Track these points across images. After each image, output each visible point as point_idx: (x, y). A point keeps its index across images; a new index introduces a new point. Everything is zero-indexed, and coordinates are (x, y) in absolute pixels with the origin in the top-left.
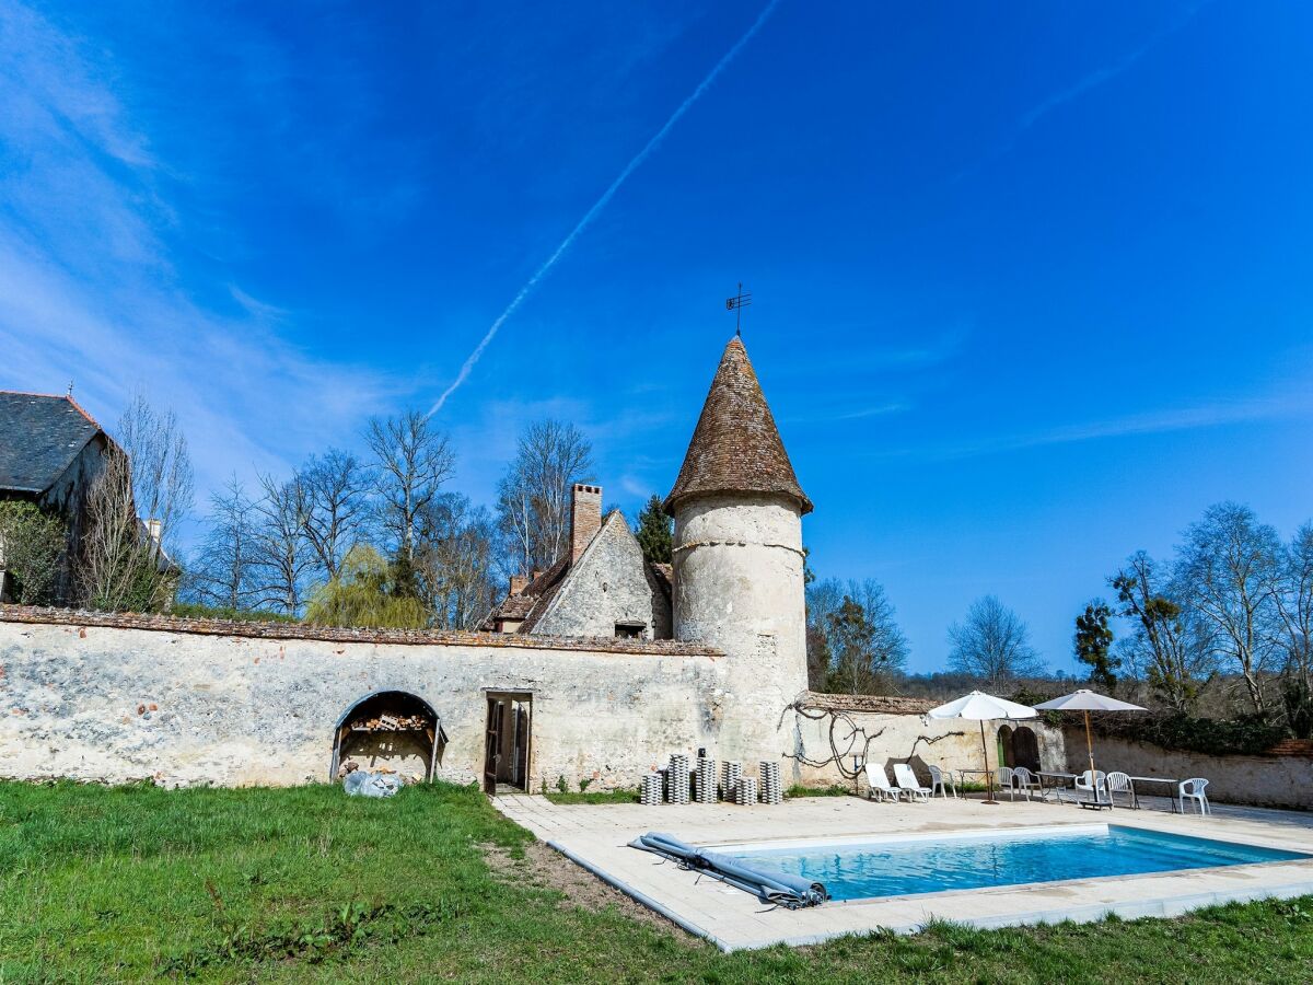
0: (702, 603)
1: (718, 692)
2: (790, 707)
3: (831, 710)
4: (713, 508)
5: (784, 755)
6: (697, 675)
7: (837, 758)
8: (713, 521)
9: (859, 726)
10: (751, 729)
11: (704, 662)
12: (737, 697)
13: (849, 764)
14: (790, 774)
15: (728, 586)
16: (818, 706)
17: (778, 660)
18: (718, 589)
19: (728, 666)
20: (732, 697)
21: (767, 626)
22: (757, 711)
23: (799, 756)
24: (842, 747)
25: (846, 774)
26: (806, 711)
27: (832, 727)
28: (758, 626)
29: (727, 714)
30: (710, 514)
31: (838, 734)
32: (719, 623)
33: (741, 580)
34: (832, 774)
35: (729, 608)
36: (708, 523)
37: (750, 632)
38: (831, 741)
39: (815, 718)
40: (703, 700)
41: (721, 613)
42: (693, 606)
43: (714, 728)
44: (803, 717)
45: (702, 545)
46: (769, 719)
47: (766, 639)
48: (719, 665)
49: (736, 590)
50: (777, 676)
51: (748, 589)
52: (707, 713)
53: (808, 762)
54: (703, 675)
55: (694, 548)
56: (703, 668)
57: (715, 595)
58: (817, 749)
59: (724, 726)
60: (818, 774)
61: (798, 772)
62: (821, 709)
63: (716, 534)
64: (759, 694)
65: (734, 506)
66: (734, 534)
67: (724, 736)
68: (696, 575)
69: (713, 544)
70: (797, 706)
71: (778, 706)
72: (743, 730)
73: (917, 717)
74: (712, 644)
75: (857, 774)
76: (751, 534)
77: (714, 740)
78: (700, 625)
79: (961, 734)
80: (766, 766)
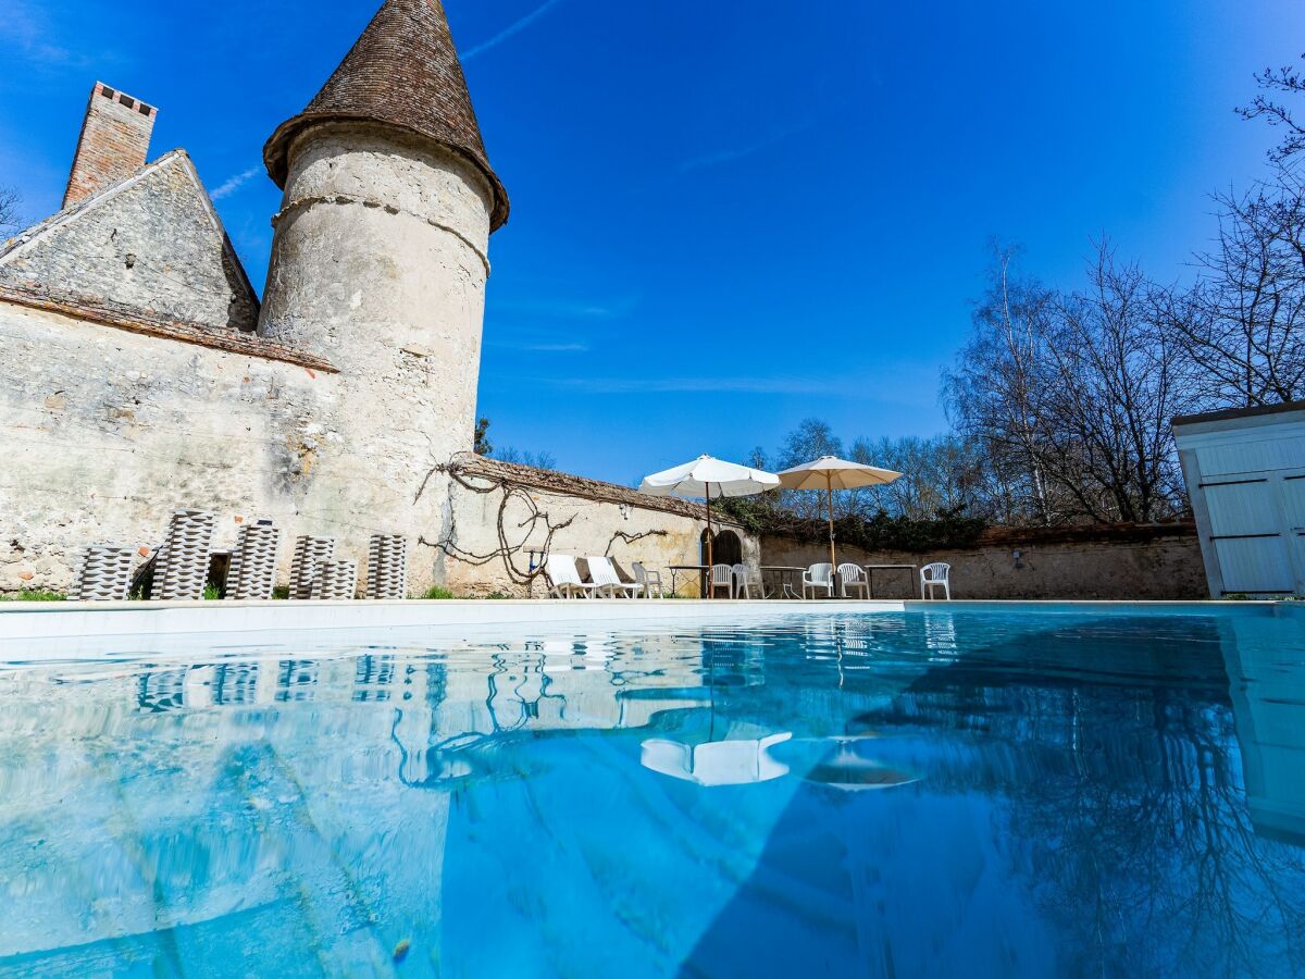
0: (309, 289)
1: (313, 428)
2: (441, 469)
3: (504, 482)
4: (349, 150)
5: (421, 540)
6: (275, 393)
7: (506, 552)
8: (348, 168)
9: (542, 509)
10: (367, 494)
11: (295, 376)
12: (348, 442)
13: (522, 562)
14: (429, 573)
15: (359, 266)
16: (485, 475)
17: (429, 393)
18: (340, 269)
19: (341, 390)
20: (340, 439)
21: (420, 340)
22: (382, 467)
23: (446, 546)
24: (514, 536)
25: (516, 576)
26: (466, 479)
27: (503, 506)
28: (402, 336)
29: (327, 467)
30: (343, 159)
31: (510, 518)
32: (334, 321)
33: (382, 261)
34: (495, 574)
35: (356, 300)
36: (337, 170)
37: (387, 343)
38: (500, 526)
39: (479, 491)
40: (282, 438)
41: (339, 305)
42: (293, 295)
43: (294, 488)
44: (460, 487)
45: (323, 200)
46: (401, 478)
47: (413, 359)
48: (322, 384)
49: (372, 275)
50: (426, 419)
51: (393, 277)
52: (286, 461)
53: (459, 555)
54: (286, 396)
55: (308, 204)
56: (289, 383)
57: (333, 277)
58: (476, 536)
59: (317, 485)
60: (474, 575)
61: (442, 571)
62: (491, 479)
63: (349, 187)
64: (389, 441)
65: (386, 152)
66: (380, 193)
67: (314, 503)
68: (304, 248)
69: (341, 201)
70: (453, 470)
71: (421, 463)
72: (354, 494)
73: (616, 507)
74: (315, 351)
75: (532, 577)
76: (408, 200)
77: (293, 509)
78: (298, 324)
79: (664, 533)
80: (380, 542)
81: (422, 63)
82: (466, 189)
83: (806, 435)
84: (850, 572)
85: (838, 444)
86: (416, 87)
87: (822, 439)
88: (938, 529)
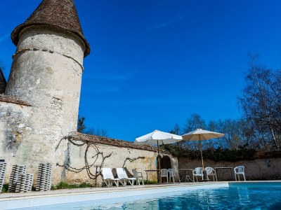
0: (23, 78)
1: (21, 126)
2: (65, 138)
3: (87, 142)
4: (38, 34)
5: (57, 164)
6: (9, 114)
7: (87, 167)
8: (37, 39)
9: (100, 151)
10: (39, 148)
11: (16, 108)
12: (33, 130)
13: (93, 171)
14: (60, 177)
15: (40, 70)
16: (81, 140)
17: (62, 112)
18: (33, 72)
19: (32, 112)
20: (30, 129)
21: (59, 94)
22: (45, 138)
23: (66, 166)
24: (90, 161)
25: (91, 176)
26: (74, 141)
27: (87, 151)
28: (53, 93)
29: (25, 140)
30: (36, 37)
31: (90, 154)
32: (30, 89)
33: (47, 68)
34: (84, 176)
35: (38, 81)
36: (34, 40)
37: (48, 95)
38: (86, 158)
39: (78, 145)
40: (11, 129)
41: (32, 83)
42: (17, 81)
43: (14, 148)
44: (72, 145)
45: (29, 50)
46: (51, 142)
47: (56, 100)
48: (26, 111)
49: (44, 73)
50: (60, 121)
51: (51, 73)
52: (11, 138)
53: (71, 169)
54: (12, 115)
55: (24, 51)
56: (14, 110)
57: (31, 74)
58: (77, 162)
59: (21, 146)
60: (76, 176)
61: (65, 175)
62: (82, 140)
63: (38, 45)
64: (47, 129)
65: (50, 34)
66: (48, 46)
67: (20, 152)
68: (22, 65)
69: (35, 50)
70: (69, 138)
71: (58, 136)
72: (34, 148)
73: (127, 149)
74: (24, 99)
75: (97, 176)
76: (57, 48)
77: (12, 155)
78: (19, 90)
79: (144, 158)
80: (42, 166)
81: (63, 7)
82: (76, 44)
83: (193, 119)
84: (209, 170)
85: (204, 122)
86: (60, 14)
87: (198, 120)
88: (240, 153)
